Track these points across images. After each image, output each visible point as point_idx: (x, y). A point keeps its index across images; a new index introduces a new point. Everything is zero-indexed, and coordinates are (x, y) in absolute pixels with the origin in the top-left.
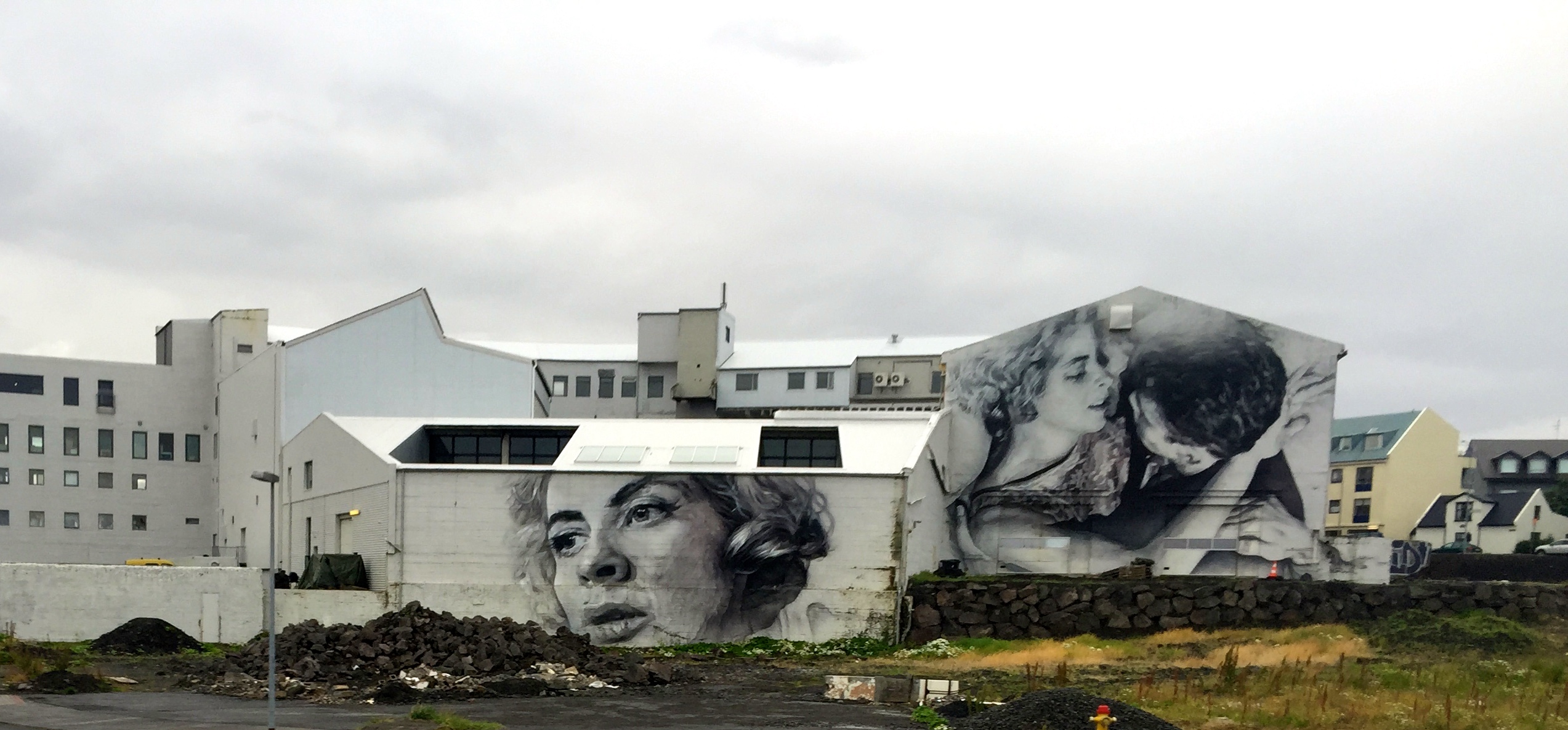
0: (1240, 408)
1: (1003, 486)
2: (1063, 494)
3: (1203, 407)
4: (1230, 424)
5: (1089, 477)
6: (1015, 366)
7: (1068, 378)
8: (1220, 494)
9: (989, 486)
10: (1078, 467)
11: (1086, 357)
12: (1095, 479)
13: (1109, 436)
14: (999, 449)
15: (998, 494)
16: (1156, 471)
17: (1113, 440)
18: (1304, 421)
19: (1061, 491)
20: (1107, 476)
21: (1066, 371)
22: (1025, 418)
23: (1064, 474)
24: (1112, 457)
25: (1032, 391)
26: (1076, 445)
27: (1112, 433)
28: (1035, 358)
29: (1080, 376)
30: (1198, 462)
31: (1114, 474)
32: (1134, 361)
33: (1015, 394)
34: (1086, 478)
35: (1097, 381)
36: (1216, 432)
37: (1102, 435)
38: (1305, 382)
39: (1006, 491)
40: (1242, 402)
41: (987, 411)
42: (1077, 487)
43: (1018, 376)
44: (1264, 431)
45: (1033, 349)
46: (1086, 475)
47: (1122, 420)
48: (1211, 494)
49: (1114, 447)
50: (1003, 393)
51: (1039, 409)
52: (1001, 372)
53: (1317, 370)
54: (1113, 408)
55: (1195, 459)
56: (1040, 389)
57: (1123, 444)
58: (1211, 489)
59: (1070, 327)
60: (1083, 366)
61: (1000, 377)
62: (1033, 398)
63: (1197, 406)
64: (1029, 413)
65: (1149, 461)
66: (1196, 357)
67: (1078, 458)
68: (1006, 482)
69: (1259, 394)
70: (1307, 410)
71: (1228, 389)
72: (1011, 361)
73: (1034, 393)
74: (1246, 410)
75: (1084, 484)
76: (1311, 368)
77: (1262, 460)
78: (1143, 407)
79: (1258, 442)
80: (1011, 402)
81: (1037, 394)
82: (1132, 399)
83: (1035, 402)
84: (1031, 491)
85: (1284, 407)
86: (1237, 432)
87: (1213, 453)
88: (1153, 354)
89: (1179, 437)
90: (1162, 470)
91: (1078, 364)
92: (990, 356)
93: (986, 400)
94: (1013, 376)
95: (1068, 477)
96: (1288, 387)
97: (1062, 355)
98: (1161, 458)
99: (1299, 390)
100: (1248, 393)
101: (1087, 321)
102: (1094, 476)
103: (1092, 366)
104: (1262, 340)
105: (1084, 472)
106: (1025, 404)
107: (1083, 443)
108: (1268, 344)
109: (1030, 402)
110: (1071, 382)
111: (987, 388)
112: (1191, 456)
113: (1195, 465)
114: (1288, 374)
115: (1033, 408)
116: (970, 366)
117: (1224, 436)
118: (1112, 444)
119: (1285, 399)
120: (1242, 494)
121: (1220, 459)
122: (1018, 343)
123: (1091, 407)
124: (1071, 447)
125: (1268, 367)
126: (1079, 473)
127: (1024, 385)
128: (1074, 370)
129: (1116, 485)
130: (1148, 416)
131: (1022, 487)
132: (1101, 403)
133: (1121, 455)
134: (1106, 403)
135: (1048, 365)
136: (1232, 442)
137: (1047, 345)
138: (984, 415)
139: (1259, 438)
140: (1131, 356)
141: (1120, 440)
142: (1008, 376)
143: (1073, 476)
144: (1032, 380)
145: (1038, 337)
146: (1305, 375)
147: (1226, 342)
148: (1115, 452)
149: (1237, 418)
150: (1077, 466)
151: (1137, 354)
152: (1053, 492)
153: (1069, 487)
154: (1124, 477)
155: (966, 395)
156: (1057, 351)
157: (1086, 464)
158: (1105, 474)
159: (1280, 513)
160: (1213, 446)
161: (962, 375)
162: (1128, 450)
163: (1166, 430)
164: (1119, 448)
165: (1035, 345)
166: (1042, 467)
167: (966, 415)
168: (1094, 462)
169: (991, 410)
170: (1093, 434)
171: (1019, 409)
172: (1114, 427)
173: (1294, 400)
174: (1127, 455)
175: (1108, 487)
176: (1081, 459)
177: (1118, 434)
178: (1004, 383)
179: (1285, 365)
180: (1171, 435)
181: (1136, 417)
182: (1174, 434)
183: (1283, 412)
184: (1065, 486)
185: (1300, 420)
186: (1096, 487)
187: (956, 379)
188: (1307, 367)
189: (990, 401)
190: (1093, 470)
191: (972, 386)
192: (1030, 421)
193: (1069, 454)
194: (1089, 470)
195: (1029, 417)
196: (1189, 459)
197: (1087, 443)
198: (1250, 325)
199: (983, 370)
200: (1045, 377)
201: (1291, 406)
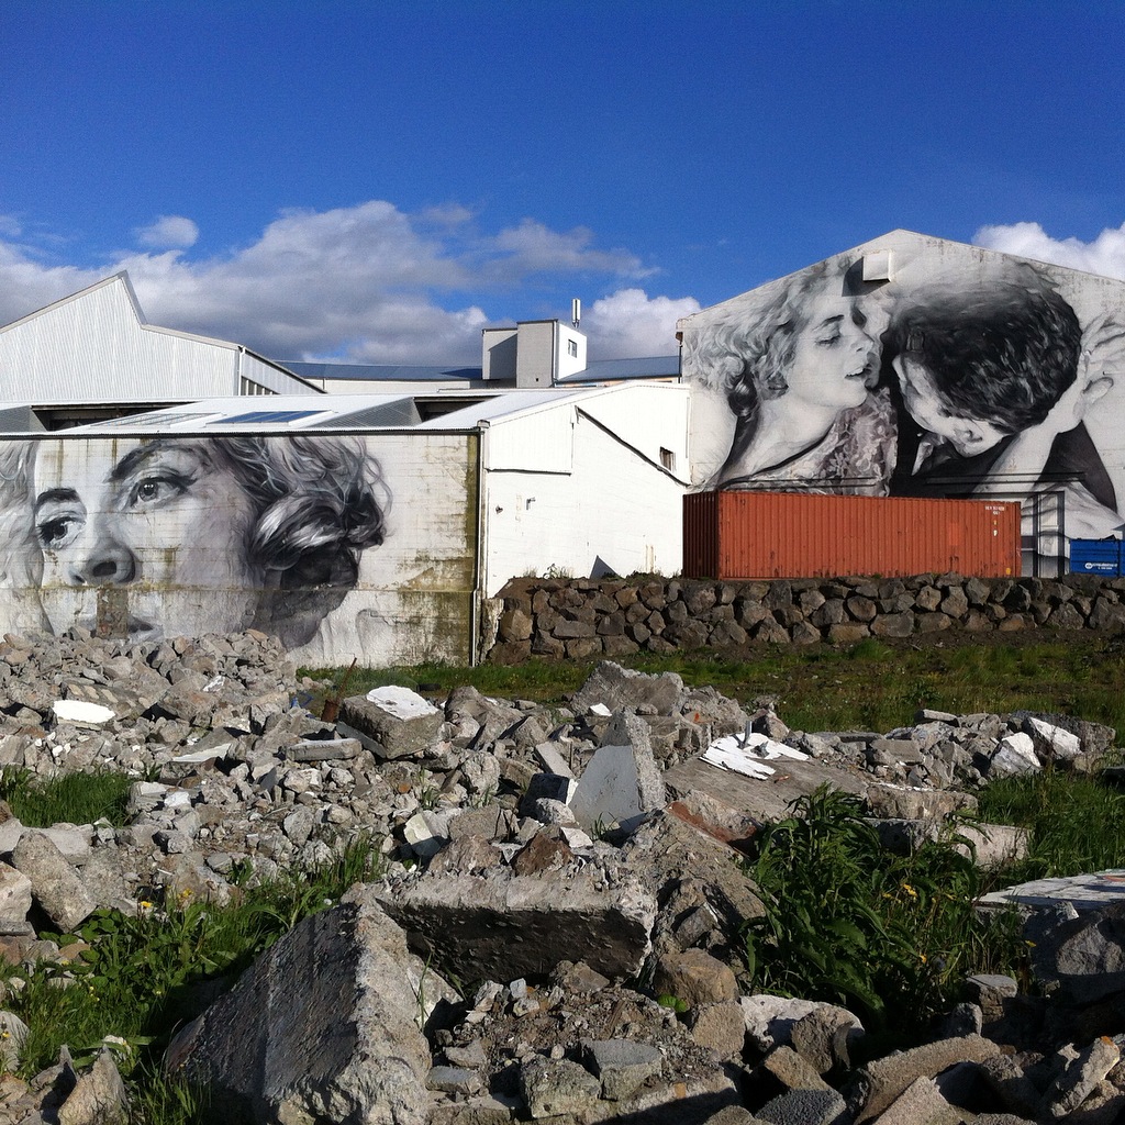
0: (1028, 370)
1: (752, 476)
2: (822, 483)
3: (982, 371)
4: (1015, 392)
5: (852, 461)
6: (760, 331)
7: (822, 342)
8: (1010, 478)
9: (735, 475)
10: (838, 450)
11: (839, 318)
12: (858, 464)
13: (872, 410)
14: (745, 431)
15: (747, 484)
16: (930, 451)
17: (877, 415)
18: (1108, 384)
19: (819, 480)
20: (871, 461)
21: (817, 335)
22: (774, 393)
23: (822, 459)
24: (877, 436)
25: (780, 361)
26: (834, 422)
27: (874, 407)
28: (782, 321)
29: (834, 340)
30: (981, 439)
31: (880, 457)
32: (895, 319)
33: (760, 365)
34: (848, 463)
35: (853, 346)
36: (999, 401)
37: (864, 410)
38: (1104, 335)
39: (756, 481)
40: (1029, 363)
41: (731, 387)
42: (837, 474)
43: (763, 343)
44: (1058, 398)
45: (779, 311)
46: (847, 458)
47: (886, 391)
48: (997, 479)
49: (877, 424)
50: (747, 364)
51: (789, 381)
52: (744, 340)
53: (1116, 320)
54: (875, 378)
55: (976, 436)
56: (789, 357)
57: (888, 420)
58: (998, 472)
59: (820, 283)
60: (838, 327)
61: (743, 346)
62: (781, 368)
63: (973, 371)
64: (779, 386)
65: (920, 440)
66: (971, 310)
67: (837, 439)
68: (755, 471)
69: (1049, 352)
70: (1110, 370)
71: (1011, 348)
72: (756, 325)
73: (782, 363)
74: (1034, 373)
75: (846, 471)
76: (1110, 318)
77: (1059, 434)
78: (909, 375)
79: (1051, 412)
80: (757, 373)
81: (785, 364)
82: (897, 364)
83: (784, 373)
84: (784, 481)
85: (1081, 367)
86: (1025, 398)
87: (998, 427)
88: (918, 310)
89: (954, 410)
90: (937, 450)
91: (832, 325)
92: (730, 321)
93: (728, 373)
94: (757, 344)
95: (826, 462)
96: (1083, 342)
97: (812, 317)
98: (935, 435)
99: (1099, 344)
100: (1036, 352)
101: (839, 274)
102: (856, 460)
103: (848, 328)
104: (1048, 286)
105: (845, 456)
106: (774, 374)
107: (842, 420)
108: (1056, 290)
109: (779, 374)
110: (824, 347)
111: (729, 359)
112: (971, 432)
113: (976, 444)
114: (1083, 326)
115: (783, 380)
116: (709, 333)
117: (1008, 407)
118: (875, 421)
119: (1082, 358)
120: (1036, 478)
121: (1008, 433)
122: (761, 305)
123: (849, 377)
124: (826, 428)
125: (1057, 318)
126: (839, 456)
127: (770, 354)
128: (827, 334)
129: (883, 472)
130: (916, 384)
131: (775, 475)
132: (860, 371)
133: (887, 433)
134: (866, 371)
135: (797, 328)
136: (1020, 413)
137: (795, 305)
138: (727, 390)
139: (1053, 407)
140: (892, 315)
141: (885, 416)
142: (752, 343)
143: (833, 461)
144: (779, 347)
145: (785, 296)
146: (1104, 326)
147: (1004, 290)
148: (880, 429)
149: (1024, 383)
150: (836, 449)
151: (899, 311)
152: (810, 481)
153: (828, 475)
154: (892, 461)
155: (706, 369)
156: (806, 311)
157: (846, 446)
158: (870, 458)
159: (1086, 500)
160: (997, 418)
161: (700, 345)
162: (895, 427)
163: (939, 401)
164: (885, 425)
165: (780, 306)
166: (797, 451)
167: (706, 392)
168: (856, 442)
169: (735, 385)
170: (852, 409)
171: (766, 382)
172: (877, 399)
173: (1092, 359)
174: (895, 433)
175: (874, 473)
176: (840, 440)
177: (883, 408)
178: (749, 352)
179: (1079, 316)
180: (945, 407)
181: (902, 386)
182: (949, 405)
183: (1080, 375)
184: (824, 473)
185: (1102, 382)
186: (860, 473)
187: (694, 349)
188: (1106, 317)
189: (733, 374)
190: (855, 453)
191: (712, 356)
192: (780, 395)
193: (827, 434)
194: (851, 453)
195: (778, 391)
196: (968, 435)
197: (847, 420)
198: (1032, 268)
199: (723, 337)
200: (794, 343)
201: (1090, 365)
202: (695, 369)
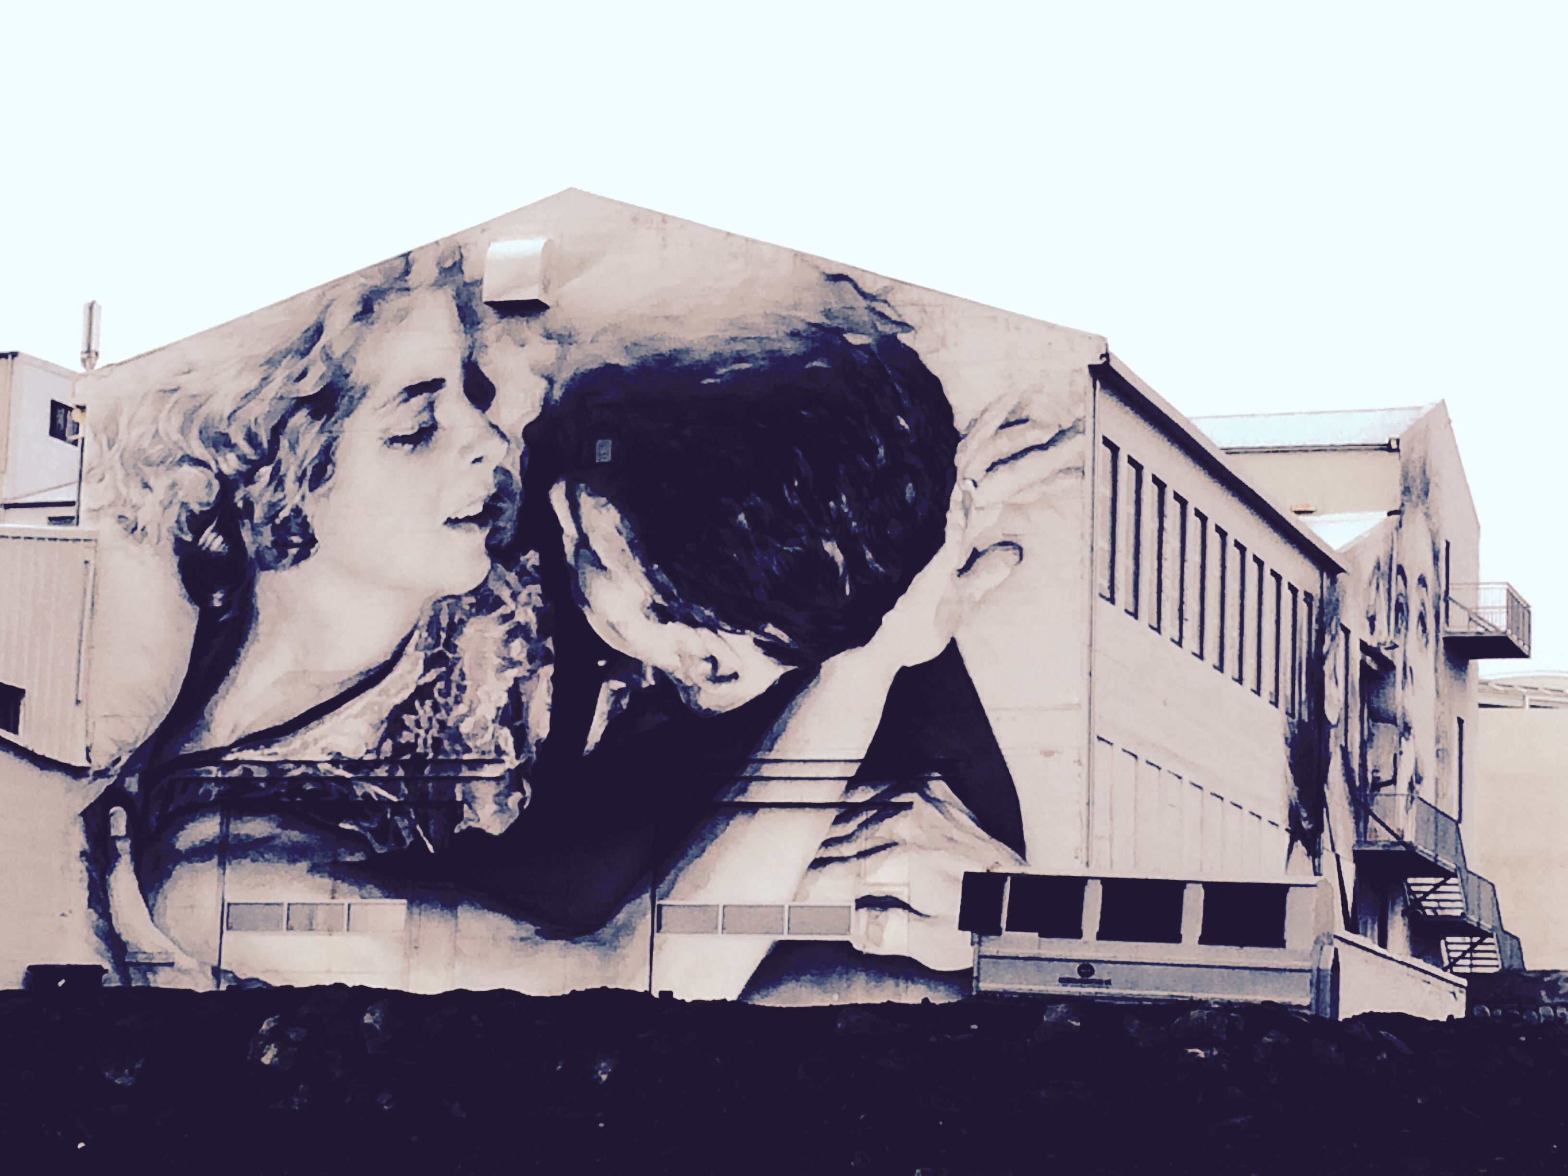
0: (839, 521)
1: (227, 750)
2: (383, 771)
3: (742, 520)
4: (813, 570)
5: (450, 723)
6: (258, 410)
7: (394, 440)
8: (797, 769)
9: (190, 748)
10: (423, 692)
11: (436, 384)
12: (465, 726)
13: (499, 602)
14: (217, 641)
15: (215, 771)
16: (624, 703)
17: (512, 615)
18: (1011, 555)
19: (377, 763)
20: (493, 721)
21: (382, 425)
22: (282, 554)
23: (386, 714)
24: (510, 663)
25: (300, 480)
26: (416, 627)
27: (506, 594)
28: (309, 387)
29: (422, 437)
30: (735, 676)
31: (514, 712)
32: (557, 393)
33: (255, 490)
34: (442, 724)
35: (466, 448)
36: (777, 589)
37: (483, 600)
38: (1005, 445)
39: (235, 763)
40: (843, 503)
41: (188, 536)
42: (420, 750)
43: (264, 438)
44: (904, 585)
45: (305, 361)
46: (442, 715)
47: (532, 558)
48: (767, 770)
49: (512, 635)
50: (226, 486)
51: (318, 528)
52: (223, 428)
53: (1033, 412)
54: (509, 527)
56: (321, 471)
57: (534, 627)
58: (772, 756)
59: (395, 304)
60: (431, 406)
61: (218, 441)
62: (303, 498)
63: (724, 516)
64: (296, 540)
65: (602, 675)
66: (723, 377)
67: (420, 668)
68: (233, 738)
69: (886, 480)
70: (1016, 528)
72: (249, 394)
73: (306, 484)
74: (855, 526)
75: (437, 742)
76: (1019, 406)
77: (904, 671)
79: (888, 619)
80: (248, 508)
81: (312, 489)
82: (558, 496)
83: (308, 509)
84: (298, 764)
85: (954, 516)
86: (833, 586)
87: (771, 649)
88: (609, 373)
89: (677, 606)
90: (639, 700)
91: (419, 401)
92: (193, 384)
93: (184, 505)
94: (251, 438)
95: (395, 722)
96: (960, 460)
97: (376, 379)
98: (636, 665)
99: (992, 467)
100: (857, 479)
101: (438, 284)
102: (462, 719)
103: (453, 408)
104: (888, 329)
105: (436, 708)
106: (283, 514)
107: (433, 625)
108: (904, 338)
109: (297, 511)
110: (398, 452)
111: (188, 472)
112: (713, 660)
113: (724, 688)
114: (960, 423)
115: (305, 527)
116: (143, 411)
117: (796, 602)
118: (506, 627)
119: (956, 495)
120: (851, 771)
121: (790, 668)
122: (264, 349)
123: (452, 522)
124: (397, 641)
125: (906, 401)
126: (425, 711)
127: (280, 462)
128: (405, 419)
129: (521, 748)
130: (597, 545)
131: (279, 751)
132: (478, 509)
133: (531, 658)
134: (489, 511)
135: (341, 405)
136: (821, 619)
138: (180, 546)
139: (891, 606)
140: (551, 381)
141: (526, 616)
142: (238, 438)
143: (409, 719)
144: (300, 451)
145: (318, 330)
146: (1005, 425)
147: (794, 334)
148: (518, 648)
149: (830, 548)
150: (419, 689)
151: (566, 374)
152: (352, 765)
153: (399, 749)
154: (539, 720)
155: (135, 494)
156: (363, 366)
157: (440, 685)
158: (491, 714)
159: (959, 826)
160: (770, 629)
161: (123, 438)
162: (549, 643)
163: (647, 586)
164: (527, 638)
165: (308, 351)
166: (330, 694)
167: (134, 548)
168: (462, 675)
169: (198, 533)
170: (458, 598)
171: (267, 530)
172: (512, 577)
173: (979, 497)
174: (546, 658)
175: (499, 751)
176: (427, 670)
177: (523, 598)
178: (232, 457)
179: (952, 399)
180: (659, 600)
181: (569, 548)
182: (667, 596)
183: (951, 532)
184: (388, 746)
185: (999, 551)
186: (468, 750)
187: (110, 447)
188: (1011, 403)
189: (197, 509)
190: (457, 702)
191: (150, 465)
192: (297, 560)
193: (398, 654)
194: (451, 700)
195: (293, 551)
196: (708, 666)
197: (444, 621)
198: (856, 286)
199: (177, 420)
200: (335, 439)
201: (973, 513)
202: (110, 496)
